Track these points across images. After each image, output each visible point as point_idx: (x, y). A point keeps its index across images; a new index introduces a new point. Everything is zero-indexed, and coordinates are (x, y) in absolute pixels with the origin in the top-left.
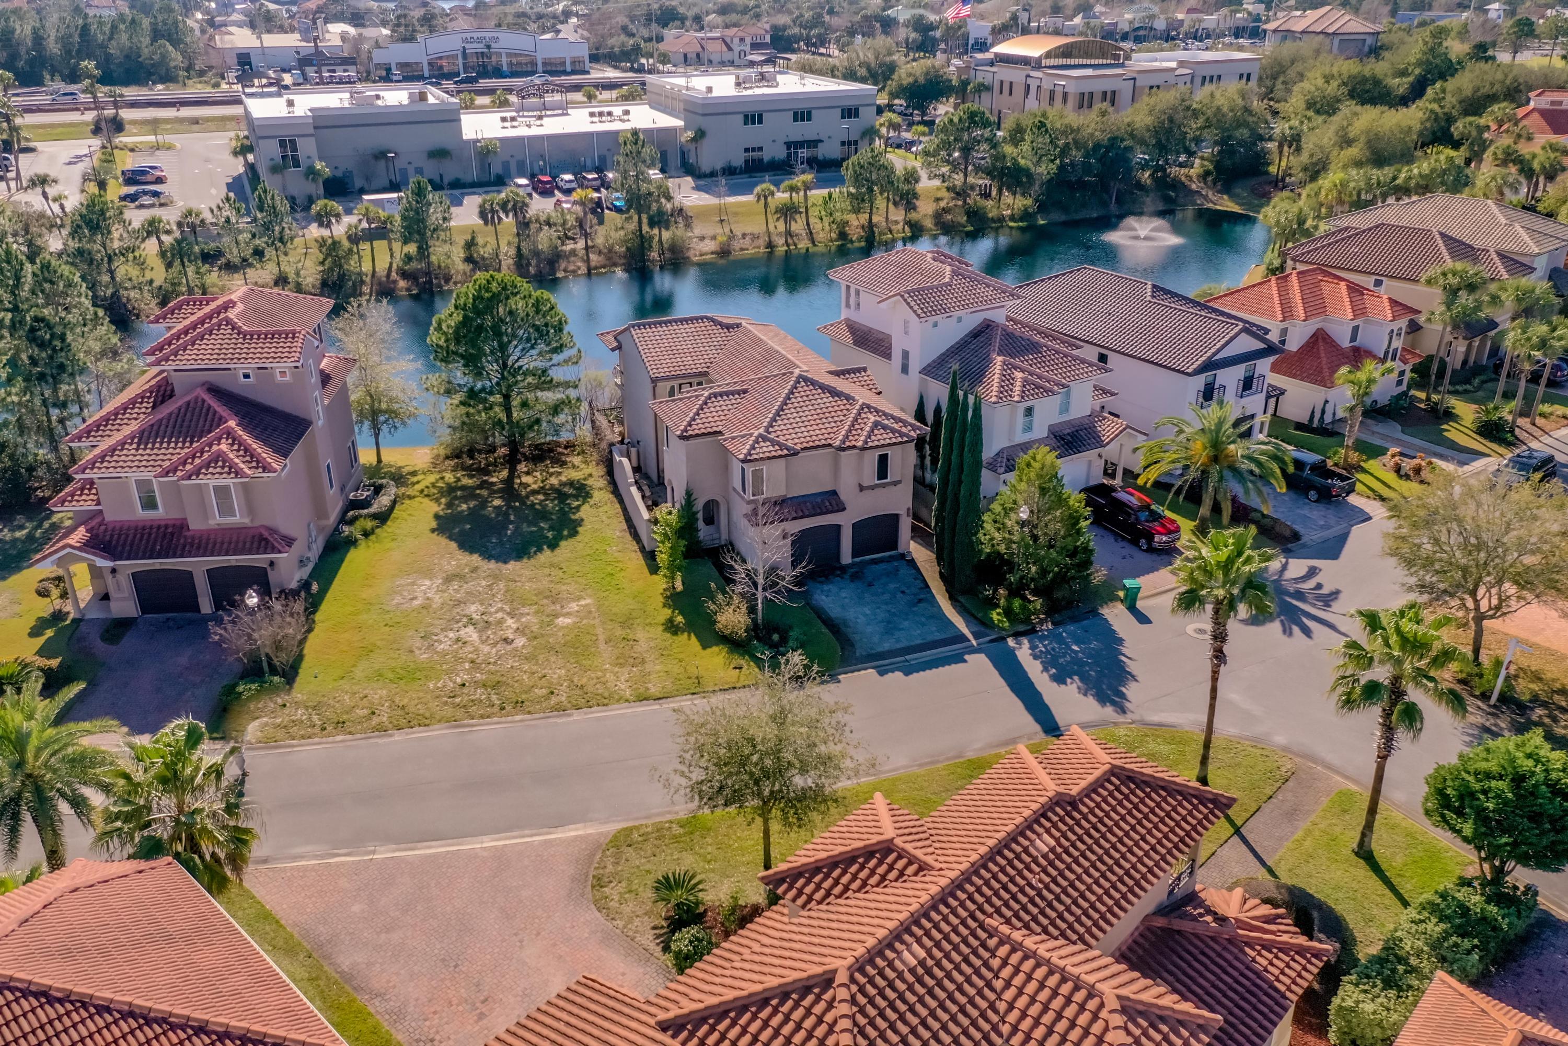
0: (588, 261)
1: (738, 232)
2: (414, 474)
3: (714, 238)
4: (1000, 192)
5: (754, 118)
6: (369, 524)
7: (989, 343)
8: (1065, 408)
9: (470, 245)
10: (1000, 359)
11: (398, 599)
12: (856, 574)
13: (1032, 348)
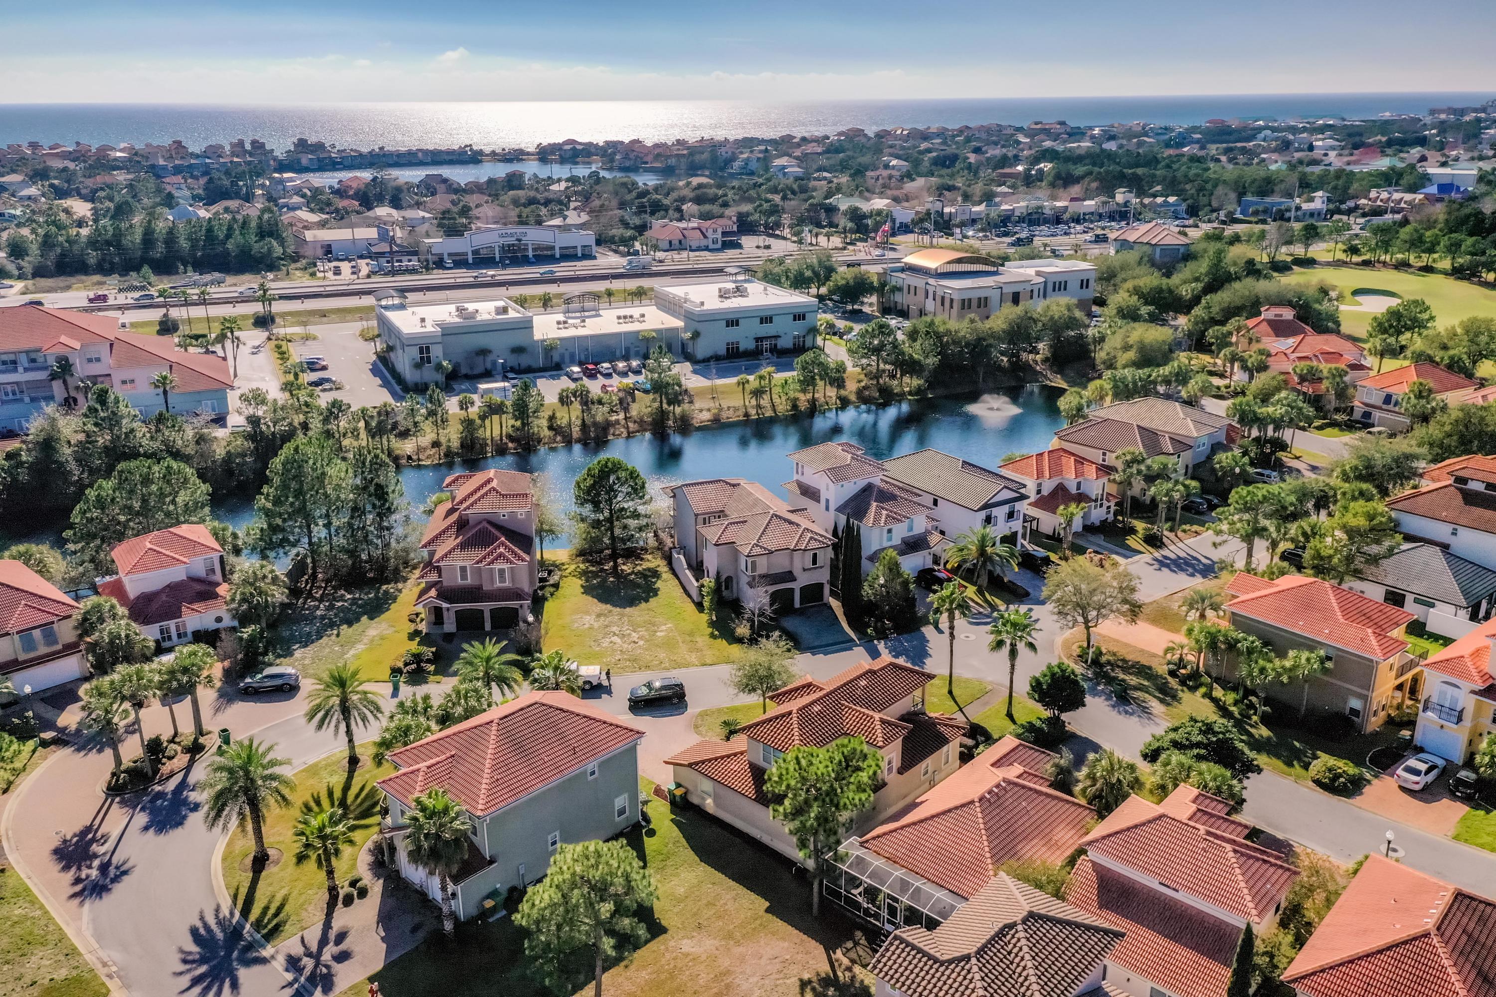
0: (628, 428)
1: (725, 406)
2: (563, 564)
3: (709, 410)
4: (902, 376)
5: (732, 323)
6: (552, 590)
7: (870, 495)
8: (911, 529)
9: (552, 418)
10: (874, 504)
11: (576, 625)
12: (801, 612)
13: (892, 497)
